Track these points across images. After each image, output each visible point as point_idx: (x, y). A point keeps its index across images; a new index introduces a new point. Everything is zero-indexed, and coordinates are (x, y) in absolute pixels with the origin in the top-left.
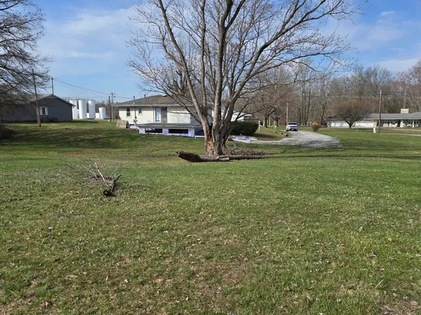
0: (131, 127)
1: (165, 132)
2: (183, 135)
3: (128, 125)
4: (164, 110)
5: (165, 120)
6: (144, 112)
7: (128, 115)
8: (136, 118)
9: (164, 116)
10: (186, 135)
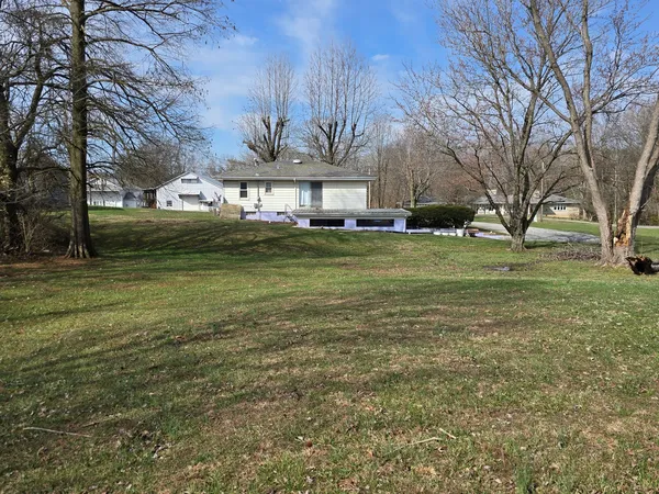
0: (249, 217)
1: (350, 225)
2: (385, 229)
3: (243, 213)
4: (316, 186)
5: (318, 203)
6: (276, 191)
7: (243, 194)
8: (259, 200)
9: (317, 197)
10: (391, 229)
